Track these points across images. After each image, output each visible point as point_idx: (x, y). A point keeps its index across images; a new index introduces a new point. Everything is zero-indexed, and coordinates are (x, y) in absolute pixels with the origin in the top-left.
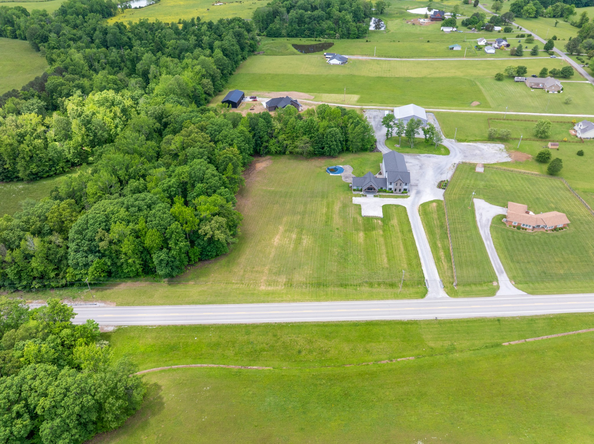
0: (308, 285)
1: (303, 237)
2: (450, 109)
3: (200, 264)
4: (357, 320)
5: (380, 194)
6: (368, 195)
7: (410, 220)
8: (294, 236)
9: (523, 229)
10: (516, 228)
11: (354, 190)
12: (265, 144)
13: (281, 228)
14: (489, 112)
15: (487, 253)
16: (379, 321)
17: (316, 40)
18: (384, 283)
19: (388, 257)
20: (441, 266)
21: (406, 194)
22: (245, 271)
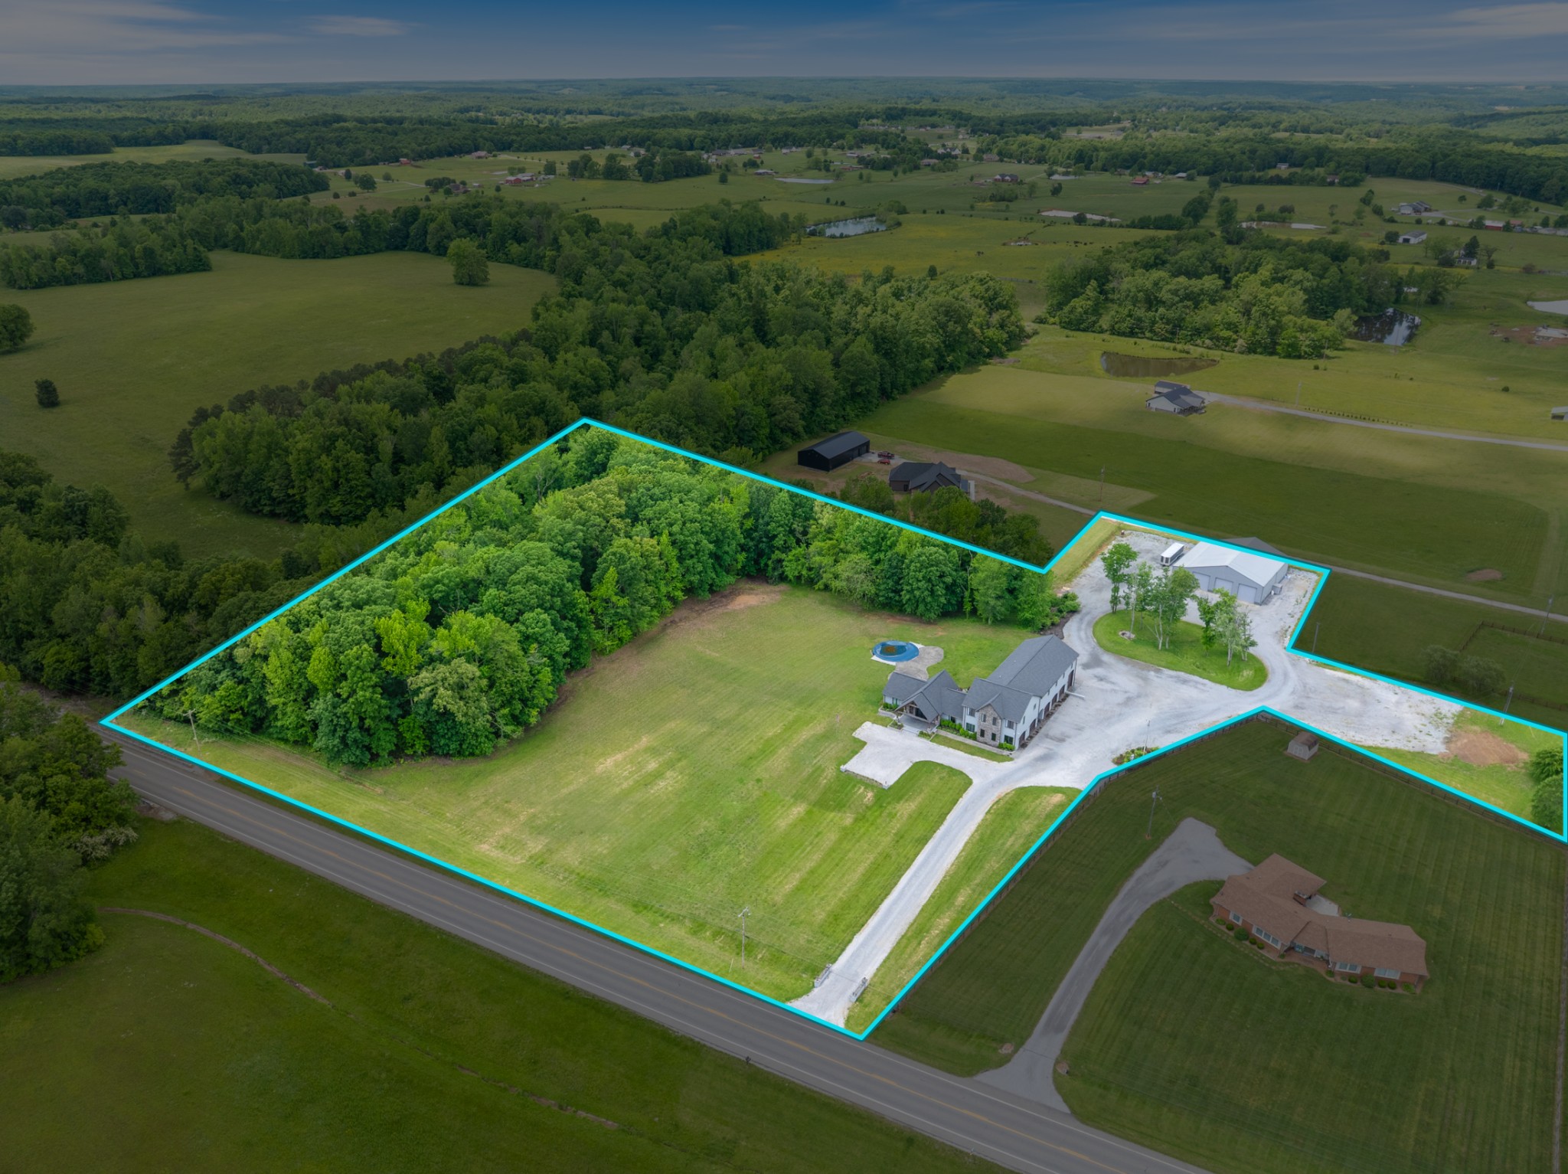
0: (573, 876)
1: (669, 774)
2: (1382, 575)
3: (428, 759)
4: (578, 985)
5: (943, 733)
6: (906, 727)
7: (949, 818)
8: (652, 765)
9: (1254, 942)
10: (1231, 933)
11: (886, 707)
12: (777, 555)
13: (645, 741)
14: (1507, 606)
15: (1071, 964)
16: (619, 1007)
17: (1175, 349)
18: (733, 937)
19: (803, 881)
20: (908, 950)
21: (1006, 753)
22: (486, 803)
